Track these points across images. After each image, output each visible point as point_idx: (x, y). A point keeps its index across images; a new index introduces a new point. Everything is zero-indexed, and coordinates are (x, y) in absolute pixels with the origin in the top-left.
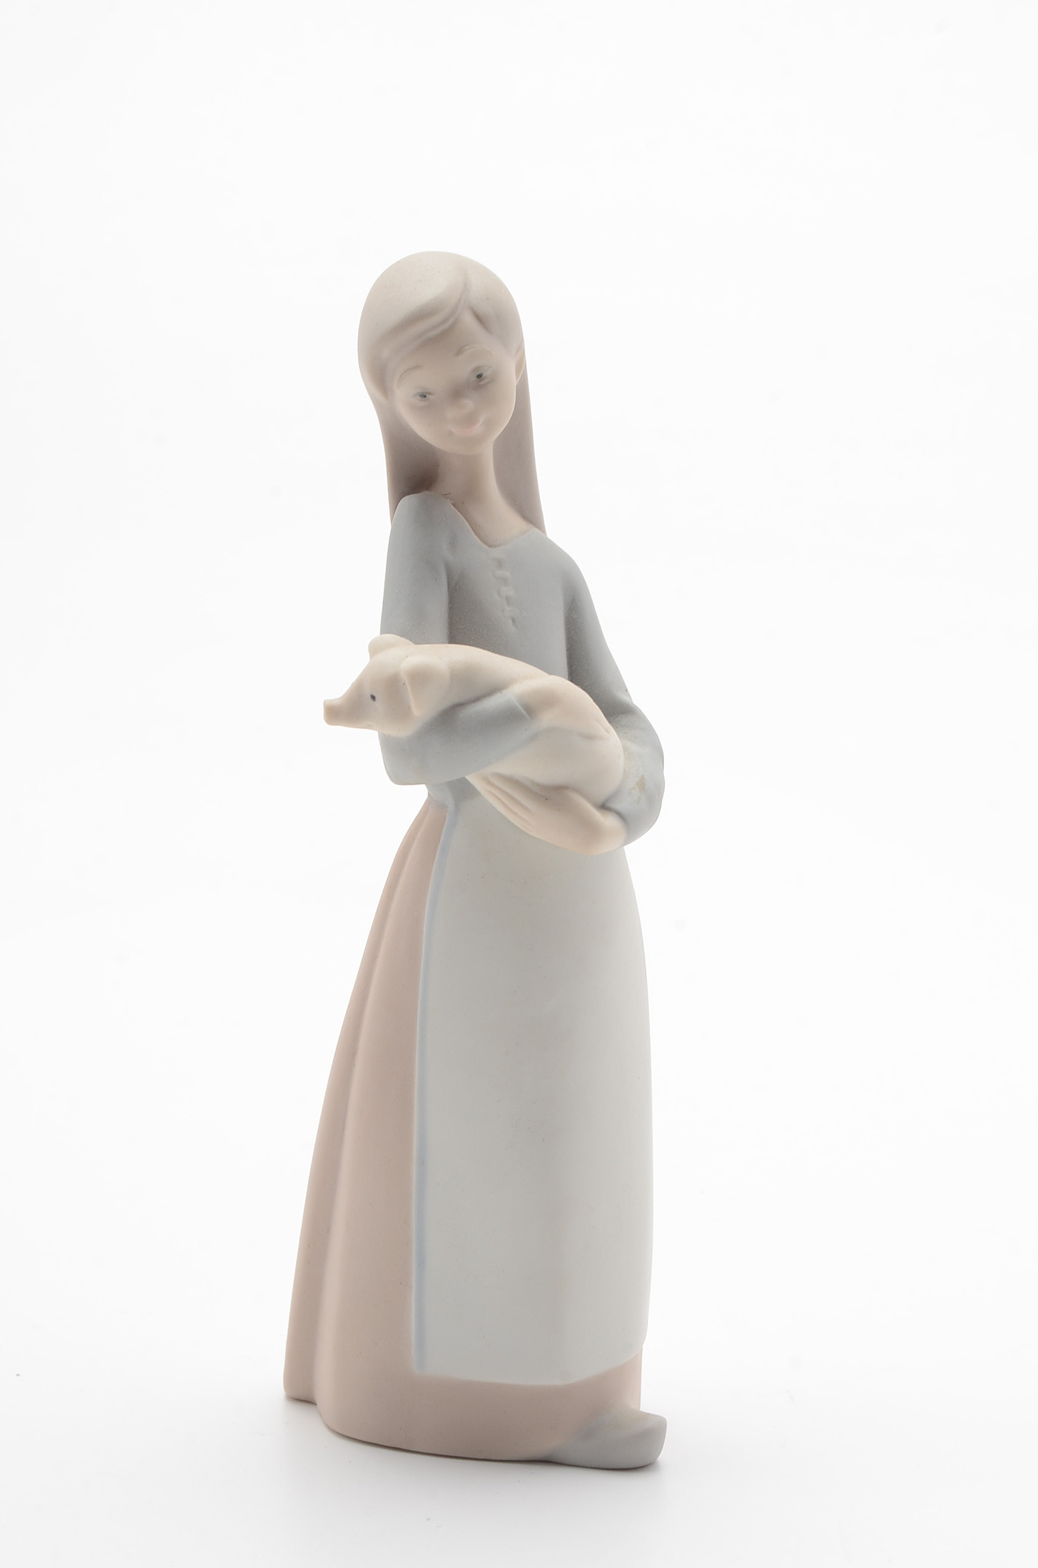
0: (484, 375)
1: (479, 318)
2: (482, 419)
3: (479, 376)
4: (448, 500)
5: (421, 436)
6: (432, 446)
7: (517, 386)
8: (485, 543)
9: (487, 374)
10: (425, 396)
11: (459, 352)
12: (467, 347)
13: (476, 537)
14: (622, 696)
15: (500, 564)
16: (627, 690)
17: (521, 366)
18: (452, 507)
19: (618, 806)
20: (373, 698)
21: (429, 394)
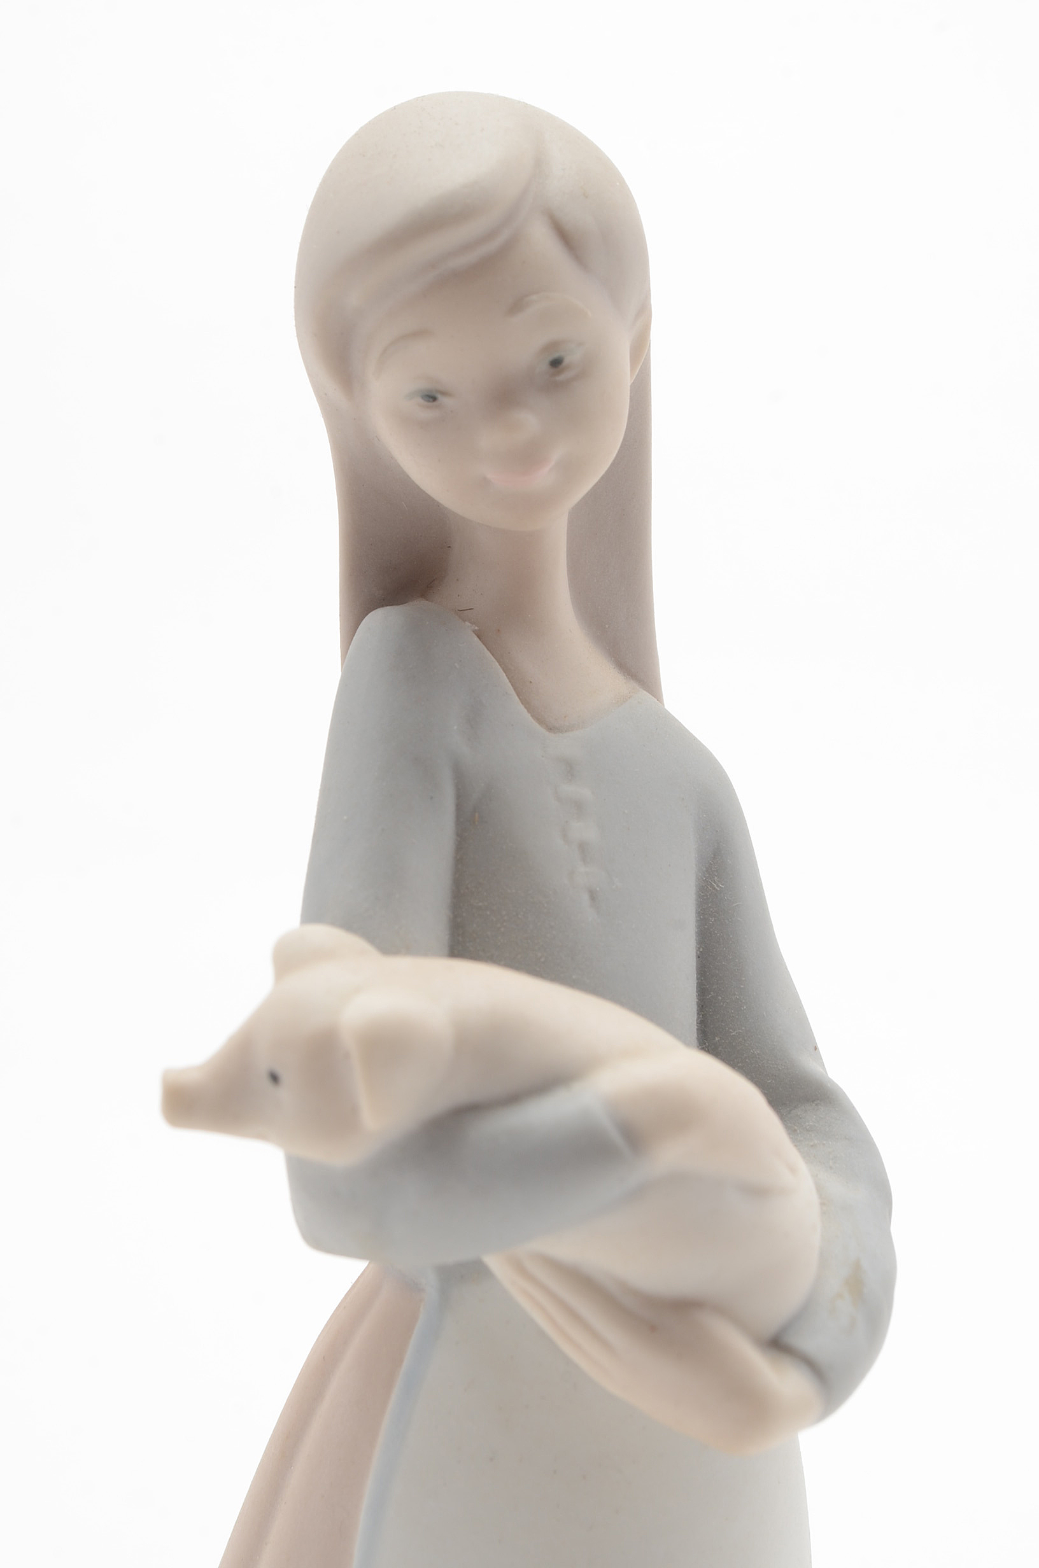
0: (567, 361)
1: (566, 237)
2: (556, 455)
3: (556, 363)
4: (467, 623)
5: (418, 482)
6: (438, 505)
7: (631, 386)
8: (540, 720)
9: (572, 357)
10: (434, 399)
11: (517, 306)
12: (534, 297)
13: (522, 707)
14: (806, 1062)
15: (570, 769)
16: (816, 1048)
17: (640, 348)
18: (476, 639)
19: (808, 1342)
20: (274, 1078)
21: (444, 393)
